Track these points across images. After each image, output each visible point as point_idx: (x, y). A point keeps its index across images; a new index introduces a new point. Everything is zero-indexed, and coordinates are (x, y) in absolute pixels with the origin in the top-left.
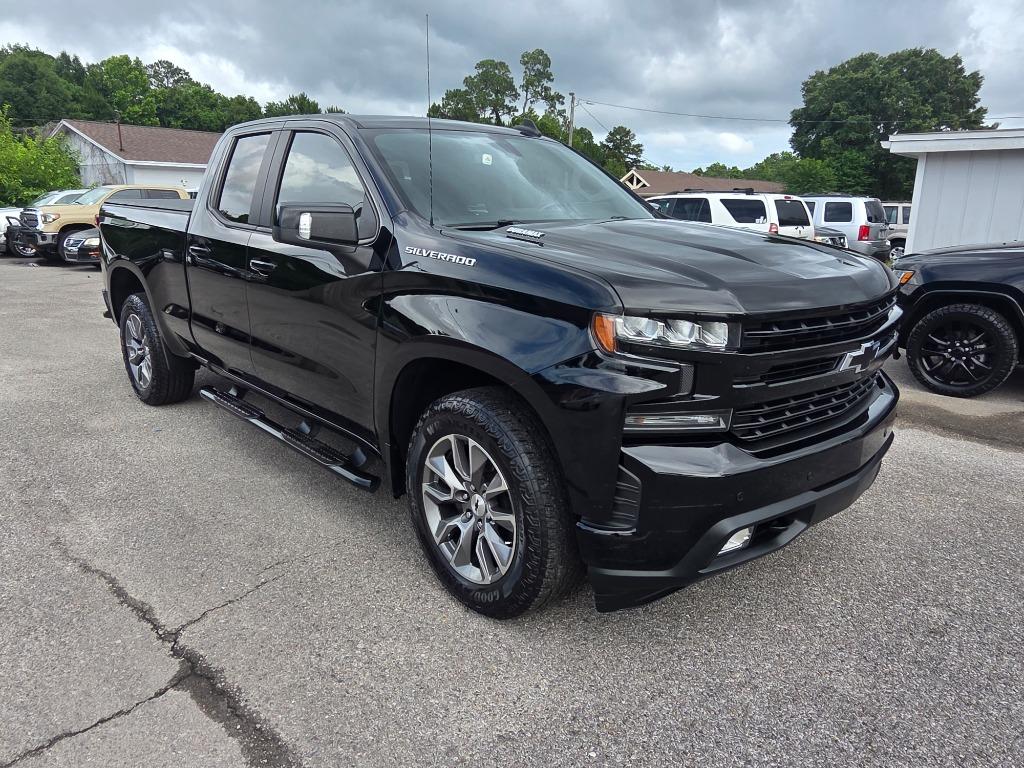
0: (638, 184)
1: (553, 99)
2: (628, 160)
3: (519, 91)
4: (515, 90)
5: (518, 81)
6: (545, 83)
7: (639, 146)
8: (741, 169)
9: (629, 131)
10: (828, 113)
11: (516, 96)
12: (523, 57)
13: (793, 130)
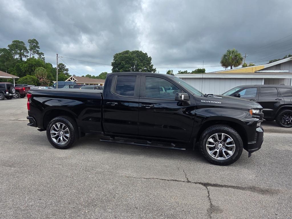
0: (73, 80)
1: (40, 54)
2: (64, 73)
3: (29, 51)
4: (27, 50)
5: (28, 48)
6: (37, 49)
7: (67, 69)
8: (96, 76)
9: (64, 65)
10: (120, 64)
11: (28, 52)
12: (29, 40)
13: (112, 67)
